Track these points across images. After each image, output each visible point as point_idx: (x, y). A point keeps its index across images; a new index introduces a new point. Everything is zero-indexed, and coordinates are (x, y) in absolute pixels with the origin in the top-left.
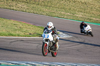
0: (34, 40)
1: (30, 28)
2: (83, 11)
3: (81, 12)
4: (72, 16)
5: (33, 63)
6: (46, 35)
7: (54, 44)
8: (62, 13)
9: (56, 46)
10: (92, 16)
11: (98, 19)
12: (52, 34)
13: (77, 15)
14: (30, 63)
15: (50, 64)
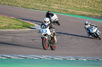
0: (9, 33)
1: (5, 20)
2: (59, 2)
3: (57, 3)
4: (48, 8)
5: (9, 56)
6: (44, 30)
7: (52, 38)
8: (38, 4)
9: (54, 39)
10: (68, 8)
11: (74, 11)
12: (50, 28)
13: (53, 7)
14: (5, 56)
15: (25, 57)
